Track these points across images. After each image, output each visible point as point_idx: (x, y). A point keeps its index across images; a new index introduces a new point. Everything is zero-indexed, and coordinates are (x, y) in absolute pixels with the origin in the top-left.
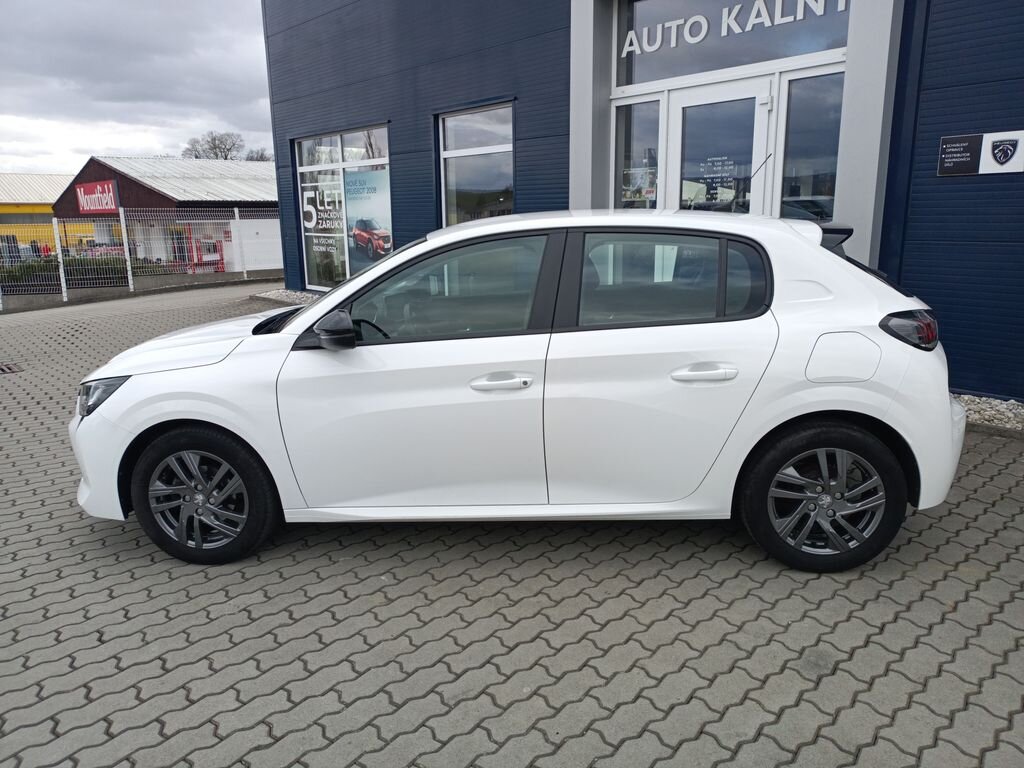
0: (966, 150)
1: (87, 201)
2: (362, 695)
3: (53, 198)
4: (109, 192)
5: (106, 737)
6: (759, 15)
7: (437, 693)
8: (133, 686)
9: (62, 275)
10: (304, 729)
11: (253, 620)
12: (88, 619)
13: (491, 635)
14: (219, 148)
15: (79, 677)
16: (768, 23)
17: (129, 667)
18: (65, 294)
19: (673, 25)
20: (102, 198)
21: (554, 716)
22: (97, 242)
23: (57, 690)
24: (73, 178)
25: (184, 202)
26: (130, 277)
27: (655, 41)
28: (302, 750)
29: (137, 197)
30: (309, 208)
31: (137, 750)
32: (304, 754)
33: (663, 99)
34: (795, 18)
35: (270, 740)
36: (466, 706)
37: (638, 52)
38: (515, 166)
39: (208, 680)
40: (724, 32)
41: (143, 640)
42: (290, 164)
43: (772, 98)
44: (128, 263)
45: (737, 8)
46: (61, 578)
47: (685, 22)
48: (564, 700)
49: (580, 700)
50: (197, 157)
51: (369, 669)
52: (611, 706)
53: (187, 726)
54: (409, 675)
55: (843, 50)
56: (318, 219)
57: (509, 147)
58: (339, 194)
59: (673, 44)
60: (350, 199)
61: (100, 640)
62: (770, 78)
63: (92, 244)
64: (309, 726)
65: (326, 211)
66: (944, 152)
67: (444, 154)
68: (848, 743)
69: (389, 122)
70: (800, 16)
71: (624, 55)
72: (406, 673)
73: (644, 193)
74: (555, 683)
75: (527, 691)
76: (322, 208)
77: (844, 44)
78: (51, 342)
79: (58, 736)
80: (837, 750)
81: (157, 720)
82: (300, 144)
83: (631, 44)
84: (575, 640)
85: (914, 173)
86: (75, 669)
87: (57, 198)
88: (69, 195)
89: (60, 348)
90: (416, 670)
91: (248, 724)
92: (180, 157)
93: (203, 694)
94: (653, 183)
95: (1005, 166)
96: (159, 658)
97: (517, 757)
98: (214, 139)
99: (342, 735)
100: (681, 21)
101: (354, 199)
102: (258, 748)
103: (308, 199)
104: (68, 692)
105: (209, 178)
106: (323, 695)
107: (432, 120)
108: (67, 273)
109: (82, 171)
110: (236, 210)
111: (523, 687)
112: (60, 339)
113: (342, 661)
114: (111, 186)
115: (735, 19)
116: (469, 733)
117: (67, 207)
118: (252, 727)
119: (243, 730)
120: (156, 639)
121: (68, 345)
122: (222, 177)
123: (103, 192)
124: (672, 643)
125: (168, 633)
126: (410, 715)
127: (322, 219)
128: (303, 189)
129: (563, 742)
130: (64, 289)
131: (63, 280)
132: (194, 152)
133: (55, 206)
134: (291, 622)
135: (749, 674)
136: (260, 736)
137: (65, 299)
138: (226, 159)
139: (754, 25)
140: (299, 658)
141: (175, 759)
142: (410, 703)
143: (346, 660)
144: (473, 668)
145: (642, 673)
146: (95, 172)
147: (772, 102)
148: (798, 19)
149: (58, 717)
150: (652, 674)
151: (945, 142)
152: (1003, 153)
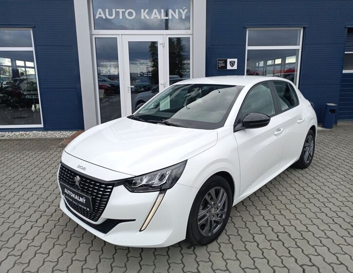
0: (224, 63)
6: (156, 14)
19: (120, 10)
33: (119, 37)
37: (104, 17)
40: (143, 18)
45: (147, 10)
47: (126, 11)
59: (121, 18)
66: (218, 63)
70: (170, 18)
71: (97, 18)
73: (111, 71)
83: (100, 14)
95: (233, 67)
115: (147, 14)
139: (154, 17)
147: (164, 43)
151: (218, 60)
152: (232, 64)
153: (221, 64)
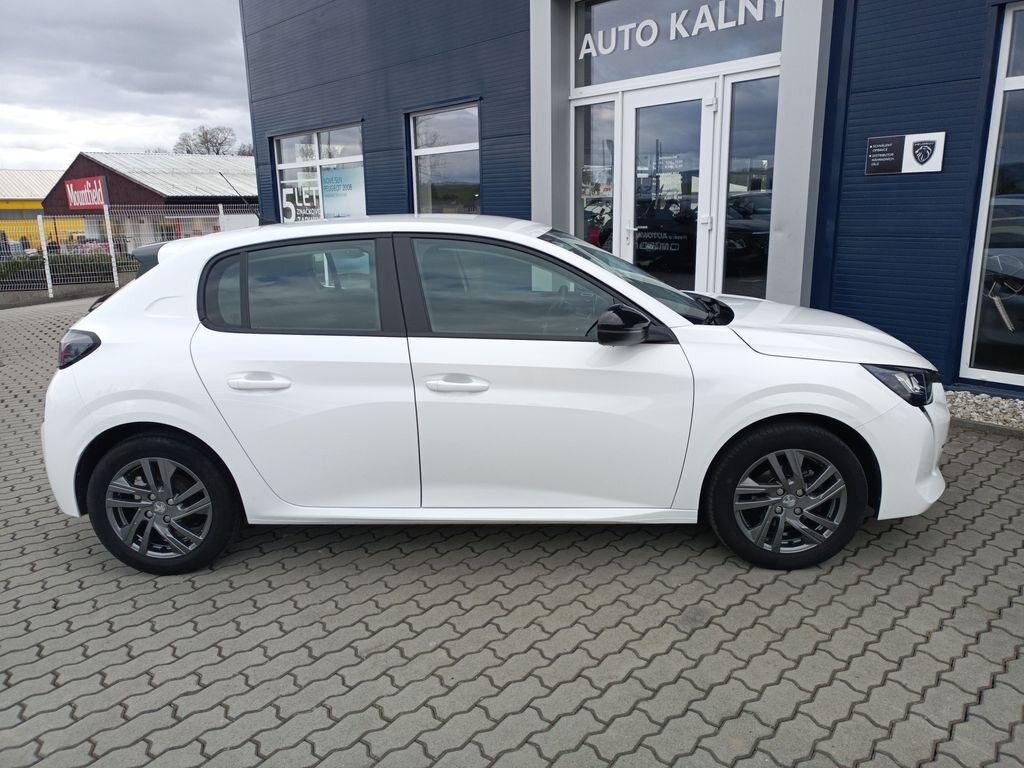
0: (890, 150)
1: (76, 197)
2: (285, 650)
3: (43, 194)
4: (98, 187)
5: (52, 687)
6: (704, 20)
7: (352, 647)
8: (81, 645)
9: (48, 272)
10: (229, 679)
11: (196, 589)
12: (46, 589)
13: (410, 599)
14: (211, 142)
15: (32, 638)
16: (712, 28)
17: (79, 629)
18: (50, 291)
19: (626, 28)
20: (91, 194)
21: (453, 664)
22: (87, 237)
23: (12, 649)
24: (62, 174)
25: (173, 198)
26: (115, 274)
27: (610, 45)
28: (225, 694)
29: (127, 193)
30: (288, 204)
31: (79, 697)
32: (226, 699)
33: (617, 99)
34: (737, 23)
35: (198, 688)
36: (376, 658)
37: (594, 54)
38: (481, 164)
39: (149, 639)
40: (673, 36)
41: (94, 607)
42: (269, 161)
43: (717, 100)
44: (113, 260)
45: (684, 13)
46: (24, 554)
47: (637, 26)
48: (464, 652)
49: (479, 652)
50: (188, 152)
51: (295, 629)
52: (504, 656)
53: (126, 677)
54: (330, 633)
55: (777, 55)
56: (297, 216)
57: (475, 146)
58: (317, 191)
59: (626, 47)
60: (327, 196)
61: (55, 607)
62: (715, 80)
63: (83, 240)
64: (234, 676)
65: (303, 207)
66: (871, 152)
67: (415, 153)
68: (703, 682)
69: (363, 120)
70: (741, 21)
71: (581, 57)
72: (327, 631)
73: (601, 189)
74: (459, 638)
75: (433, 645)
76: (301, 205)
77: (778, 49)
78: (32, 338)
79: (9, 686)
80: (692, 688)
81: (100, 673)
82: (279, 142)
83: (588, 47)
84: (484, 602)
85: (845, 172)
86: (30, 631)
87: (47, 193)
88: (59, 192)
89: (40, 343)
90: (337, 629)
91: (180, 675)
92: (171, 151)
93: (144, 650)
94: (610, 181)
95: (925, 165)
96: (108, 621)
97: (413, 698)
98: (206, 134)
99: (262, 682)
100: (634, 25)
101: (332, 196)
102: (187, 694)
103: (287, 195)
104: (22, 650)
105: (198, 174)
106: (251, 650)
107: (403, 117)
108: (52, 270)
109: (71, 167)
110: (220, 206)
111: (429, 641)
112: (41, 335)
113: (271, 622)
114: (100, 182)
115: (683, 23)
116: (375, 679)
117: (56, 203)
118: (184, 677)
119: (175, 679)
120: (106, 606)
121: (49, 340)
122: (211, 172)
123: (92, 188)
124: (570, 603)
125: (118, 601)
126: (325, 666)
127: (301, 216)
128: (283, 186)
129: (456, 686)
130: (50, 285)
131: (48, 276)
132: (185, 147)
133: (44, 202)
134: (230, 590)
135: (632, 628)
136: (191, 684)
137: (51, 296)
138: (217, 154)
139: (700, 30)
140: (233, 620)
141: (112, 704)
142: (327, 656)
143: (276, 621)
144: (388, 627)
145: (539, 628)
146: (84, 168)
147: (717, 103)
148: (740, 24)
149: (11, 671)
150: (547, 629)
151: (872, 143)
152: (923, 152)
153: (880, 155)
